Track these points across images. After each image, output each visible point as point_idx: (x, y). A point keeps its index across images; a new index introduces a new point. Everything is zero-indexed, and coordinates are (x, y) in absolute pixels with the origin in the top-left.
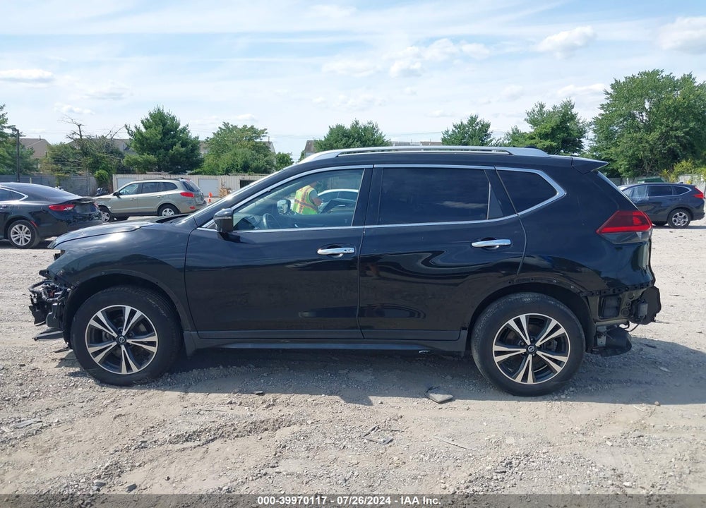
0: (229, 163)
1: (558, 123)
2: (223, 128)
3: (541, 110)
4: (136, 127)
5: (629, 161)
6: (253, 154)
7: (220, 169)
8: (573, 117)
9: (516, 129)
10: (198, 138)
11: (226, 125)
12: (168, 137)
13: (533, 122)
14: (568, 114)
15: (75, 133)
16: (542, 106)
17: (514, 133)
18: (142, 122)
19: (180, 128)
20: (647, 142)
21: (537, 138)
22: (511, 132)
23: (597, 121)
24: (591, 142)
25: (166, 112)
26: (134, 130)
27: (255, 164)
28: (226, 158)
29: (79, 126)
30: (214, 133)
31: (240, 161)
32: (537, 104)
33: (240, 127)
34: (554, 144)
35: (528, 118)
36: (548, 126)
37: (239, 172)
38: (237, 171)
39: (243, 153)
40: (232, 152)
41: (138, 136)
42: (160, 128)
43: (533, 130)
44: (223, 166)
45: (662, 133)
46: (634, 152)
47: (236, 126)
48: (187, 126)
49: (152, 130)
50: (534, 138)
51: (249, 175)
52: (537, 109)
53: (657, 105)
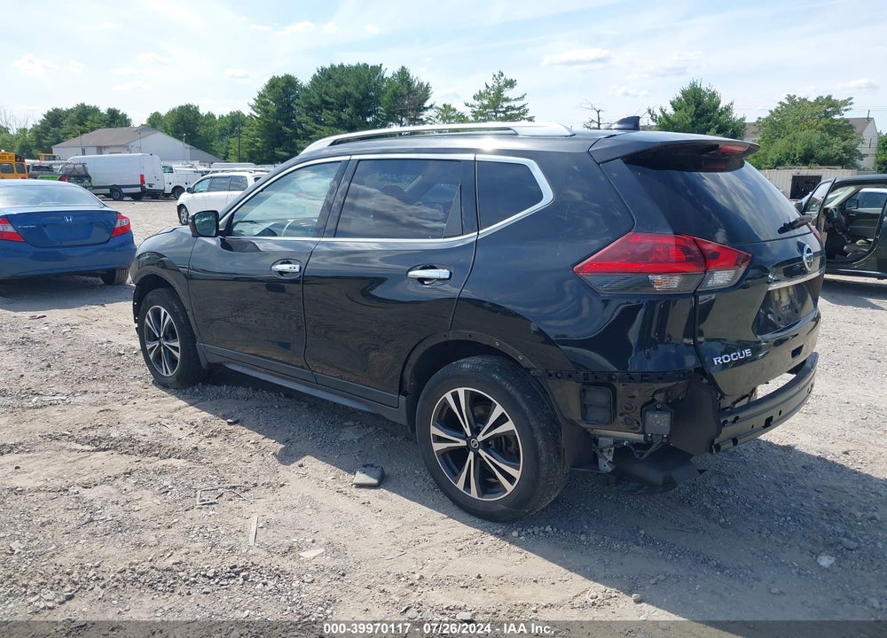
0: (783, 152)
2: (787, 102)
4: (661, 110)
6: (823, 138)
7: (769, 162)
10: (743, 119)
11: (790, 98)
12: (702, 119)
15: (593, 121)
18: (672, 103)
19: (720, 106)
25: (704, 87)
26: (659, 114)
27: (823, 153)
28: (781, 145)
29: (598, 112)
30: (771, 111)
31: (799, 148)
33: (812, 99)
37: (795, 164)
38: (793, 163)
39: (809, 136)
40: (791, 137)
41: (664, 121)
42: (692, 109)
44: (773, 155)
47: (805, 100)
48: (732, 104)
49: (682, 113)
51: (810, 168)
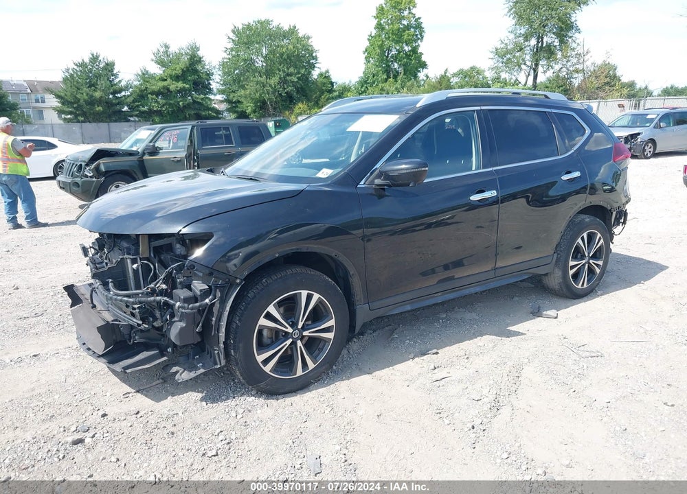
1: (188, 65)
3: (167, 51)
5: (255, 103)
8: (200, 61)
9: (145, 70)
13: (161, 63)
14: (195, 57)
16: (167, 47)
17: (143, 74)
20: (270, 86)
21: (169, 79)
22: (140, 73)
23: (223, 65)
24: (218, 85)
32: (162, 45)
34: (187, 86)
35: (154, 58)
36: (178, 68)
43: (161, 72)
45: (280, 78)
46: (260, 95)
50: (166, 80)
52: (162, 50)
53: (272, 52)
